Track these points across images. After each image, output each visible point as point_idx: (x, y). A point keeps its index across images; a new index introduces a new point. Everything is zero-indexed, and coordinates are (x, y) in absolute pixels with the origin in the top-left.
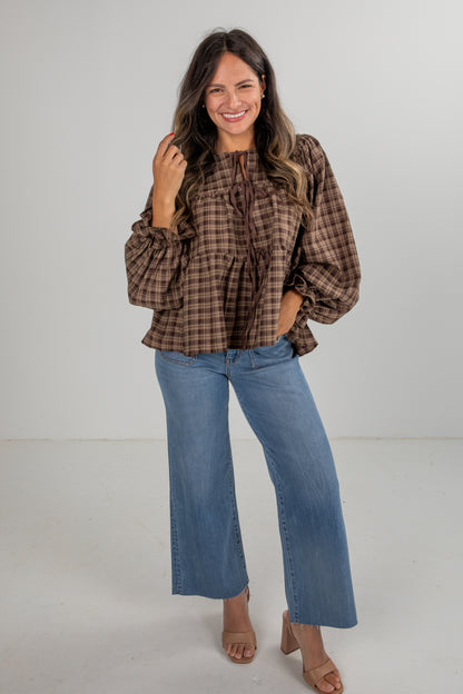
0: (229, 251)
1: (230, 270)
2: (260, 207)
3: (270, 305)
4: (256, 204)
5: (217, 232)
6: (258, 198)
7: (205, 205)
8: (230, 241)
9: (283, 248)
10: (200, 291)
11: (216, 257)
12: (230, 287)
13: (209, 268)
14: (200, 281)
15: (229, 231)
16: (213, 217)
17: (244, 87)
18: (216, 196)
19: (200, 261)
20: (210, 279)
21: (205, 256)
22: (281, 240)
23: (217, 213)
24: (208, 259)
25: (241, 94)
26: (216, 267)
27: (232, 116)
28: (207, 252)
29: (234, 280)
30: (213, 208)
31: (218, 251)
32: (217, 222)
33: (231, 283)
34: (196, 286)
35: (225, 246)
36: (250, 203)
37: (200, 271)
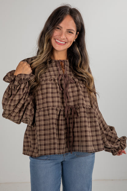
0: (58, 106)
1: (59, 115)
2: (72, 87)
3: (76, 129)
4: (70, 86)
5: (52, 97)
6: (71, 83)
7: (47, 84)
8: (58, 102)
9: (84, 107)
10: (45, 125)
11: (52, 109)
12: (60, 123)
13: (49, 114)
14: (44, 120)
15: (58, 97)
16: (50, 90)
17: (70, 32)
18: (51, 80)
19: (44, 111)
20: (49, 119)
21: (46, 108)
22: (83, 104)
23: (52, 88)
24: (48, 110)
25: (67, 35)
26: (52, 114)
27: (59, 42)
28: (48, 107)
29: (62, 120)
30: (50, 86)
31: (53, 106)
32: (52, 93)
33: (60, 122)
34: (43, 123)
35: (56, 104)
36: (67, 85)
37: (44, 115)
